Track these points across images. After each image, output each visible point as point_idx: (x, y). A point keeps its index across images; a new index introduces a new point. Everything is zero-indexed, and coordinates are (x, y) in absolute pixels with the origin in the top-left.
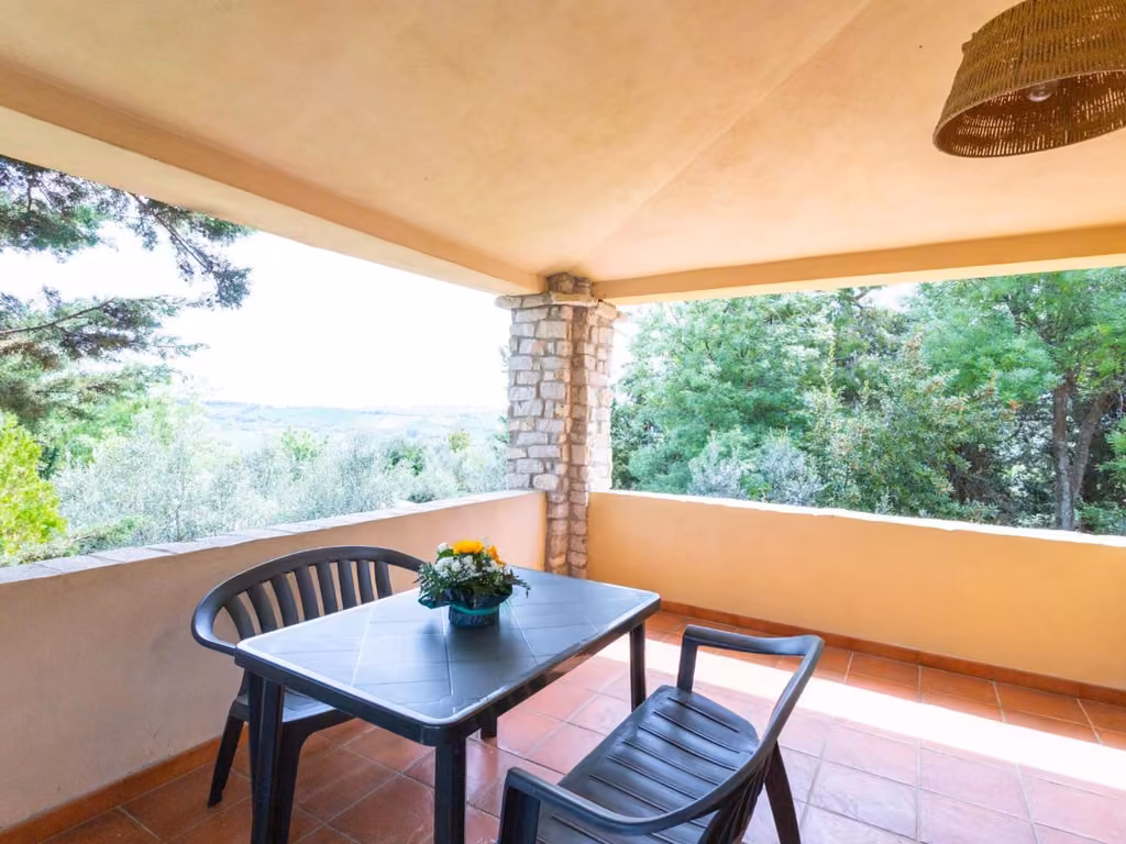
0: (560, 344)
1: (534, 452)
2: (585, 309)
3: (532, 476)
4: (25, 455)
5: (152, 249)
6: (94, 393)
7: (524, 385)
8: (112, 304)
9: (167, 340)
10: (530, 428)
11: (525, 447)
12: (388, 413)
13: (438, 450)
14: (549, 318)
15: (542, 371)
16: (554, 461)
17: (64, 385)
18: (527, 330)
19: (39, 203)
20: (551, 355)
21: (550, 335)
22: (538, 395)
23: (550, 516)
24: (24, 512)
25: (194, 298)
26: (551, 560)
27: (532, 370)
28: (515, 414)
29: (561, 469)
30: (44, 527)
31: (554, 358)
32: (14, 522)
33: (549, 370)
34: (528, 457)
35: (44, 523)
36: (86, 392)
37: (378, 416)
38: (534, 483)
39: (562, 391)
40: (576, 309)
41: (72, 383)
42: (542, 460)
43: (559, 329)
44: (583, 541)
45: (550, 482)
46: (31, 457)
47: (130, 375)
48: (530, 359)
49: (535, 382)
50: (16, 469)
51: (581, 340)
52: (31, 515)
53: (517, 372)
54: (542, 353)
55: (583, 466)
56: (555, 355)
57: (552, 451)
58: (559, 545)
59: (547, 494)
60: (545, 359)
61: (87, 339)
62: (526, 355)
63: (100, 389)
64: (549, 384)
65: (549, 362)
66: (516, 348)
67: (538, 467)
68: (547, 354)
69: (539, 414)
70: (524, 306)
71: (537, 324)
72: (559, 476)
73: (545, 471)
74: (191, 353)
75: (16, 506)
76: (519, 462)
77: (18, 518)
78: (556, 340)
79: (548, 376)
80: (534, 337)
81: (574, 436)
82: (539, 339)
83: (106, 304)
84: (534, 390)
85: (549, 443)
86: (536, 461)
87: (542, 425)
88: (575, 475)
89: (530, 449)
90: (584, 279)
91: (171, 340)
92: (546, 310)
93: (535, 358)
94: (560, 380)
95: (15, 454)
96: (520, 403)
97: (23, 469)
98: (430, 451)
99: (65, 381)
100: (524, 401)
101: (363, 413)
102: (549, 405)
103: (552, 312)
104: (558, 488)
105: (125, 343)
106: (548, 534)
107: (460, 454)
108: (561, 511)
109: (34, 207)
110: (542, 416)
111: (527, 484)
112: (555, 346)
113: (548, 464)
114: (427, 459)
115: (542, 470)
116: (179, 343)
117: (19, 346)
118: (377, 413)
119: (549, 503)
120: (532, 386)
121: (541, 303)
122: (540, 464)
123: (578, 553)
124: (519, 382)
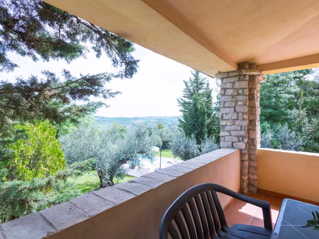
0: (245, 90)
1: (234, 133)
2: (254, 76)
3: (233, 143)
4: (52, 133)
5: (99, 57)
6: (79, 112)
7: (228, 107)
8: (87, 77)
9: (106, 91)
10: (232, 124)
11: (229, 131)
12: (138, 119)
13: (155, 129)
14: (239, 80)
15: (236, 102)
16: (243, 137)
17: (69, 110)
18: (228, 86)
19: (63, 35)
20: (241, 95)
21: (241, 87)
22: (235, 111)
23: (242, 159)
24: (52, 150)
25: (116, 74)
26: (243, 177)
27: (232, 101)
28: (224, 119)
29: (246, 140)
30: (58, 154)
31: (242, 96)
32: (50, 153)
33: (239, 101)
34: (230, 135)
35: (58, 153)
36: (76, 112)
37: (135, 120)
38: (234, 146)
39: (246, 109)
40: (250, 76)
41: (72, 109)
42: (238, 137)
43: (245, 84)
44: (256, 169)
45: (242, 145)
46: (54, 133)
47: (90, 106)
48: (231, 97)
49: (233, 106)
50: (50, 137)
51: (253, 88)
52: (54, 151)
53: (225, 102)
54: (236, 94)
55: (255, 139)
56: (243, 95)
57: (242, 133)
58: (246, 171)
59: (241, 150)
60: (238, 97)
61: (79, 91)
62: (229, 95)
63: (81, 111)
64: (240, 106)
65: (240, 98)
66: (223, 93)
67: (236, 139)
68: (238, 94)
69: (236, 118)
70: (229, 76)
71: (234, 83)
72: (246, 143)
73: (239, 141)
74: (115, 96)
75: (50, 148)
76: (226, 137)
77: (51, 152)
78: (243, 89)
79: (239, 103)
80: (233, 88)
81: (250, 127)
82: (235, 89)
83: (85, 77)
84: (233, 109)
85: (241, 130)
86: (235, 137)
87: (237, 123)
88: (251, 142)
89: (232, 132)
90: (254, 64)
91: (108, 91)
92: (238, 77)
93: (233, 96)
94: (245, 105)
95: (49, 133)
96: (226, 114)
97: (52, 137)
98: (153, 130)
99: (70, 108)
100: (229, 113)
101: (132, 119)
102: (240, 115)
103: (241, 77)
104: (245, 148)
105: (91, 93)
106: (241, 166)
107: (161, 130)
108: (246, 157)
109: (61, 38)
110: (237, 119)
111: (231, 146)
112: (243, 92)
113: (240, 138)
114: (152, 132)
115: (237, 140)
116: (110, 92)
117: (55, 94)
118: (135, 119)
119: (242, 154)
120: (232, 107)
121: (237, 74)
122: (237, 138)
123: (253, 174)
124: (225, 106)
